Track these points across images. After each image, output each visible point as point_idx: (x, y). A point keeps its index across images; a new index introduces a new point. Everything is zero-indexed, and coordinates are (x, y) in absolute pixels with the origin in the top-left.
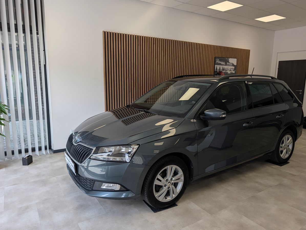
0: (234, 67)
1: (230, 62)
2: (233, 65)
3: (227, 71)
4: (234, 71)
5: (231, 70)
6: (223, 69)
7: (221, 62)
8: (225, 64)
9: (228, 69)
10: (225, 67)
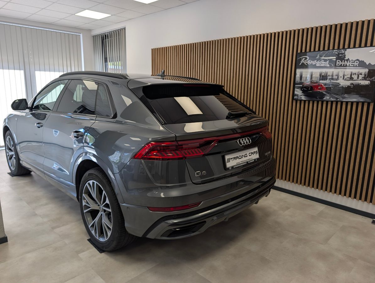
0: (365, 71)
1: (348, 59)
2: (362, 64)
3: (338, 79)
4: (365, 79)
5: (351, 78)
6: (324, 77)
7: (314, 63)
8: (328, 65)
9: (341, 75)
10: (330, 71)
